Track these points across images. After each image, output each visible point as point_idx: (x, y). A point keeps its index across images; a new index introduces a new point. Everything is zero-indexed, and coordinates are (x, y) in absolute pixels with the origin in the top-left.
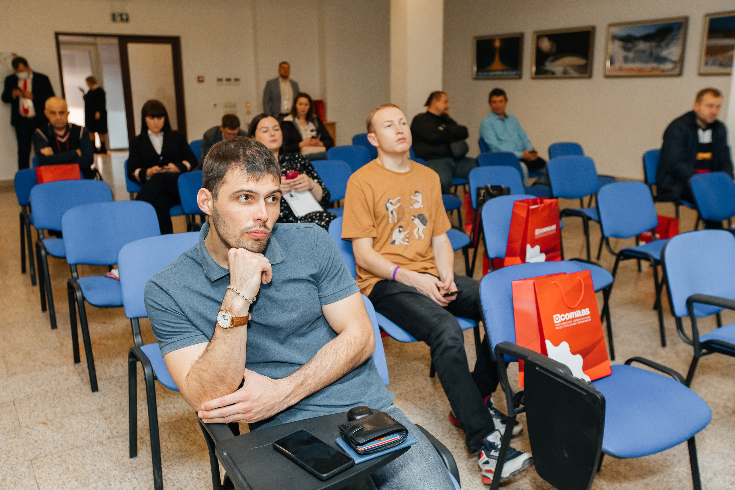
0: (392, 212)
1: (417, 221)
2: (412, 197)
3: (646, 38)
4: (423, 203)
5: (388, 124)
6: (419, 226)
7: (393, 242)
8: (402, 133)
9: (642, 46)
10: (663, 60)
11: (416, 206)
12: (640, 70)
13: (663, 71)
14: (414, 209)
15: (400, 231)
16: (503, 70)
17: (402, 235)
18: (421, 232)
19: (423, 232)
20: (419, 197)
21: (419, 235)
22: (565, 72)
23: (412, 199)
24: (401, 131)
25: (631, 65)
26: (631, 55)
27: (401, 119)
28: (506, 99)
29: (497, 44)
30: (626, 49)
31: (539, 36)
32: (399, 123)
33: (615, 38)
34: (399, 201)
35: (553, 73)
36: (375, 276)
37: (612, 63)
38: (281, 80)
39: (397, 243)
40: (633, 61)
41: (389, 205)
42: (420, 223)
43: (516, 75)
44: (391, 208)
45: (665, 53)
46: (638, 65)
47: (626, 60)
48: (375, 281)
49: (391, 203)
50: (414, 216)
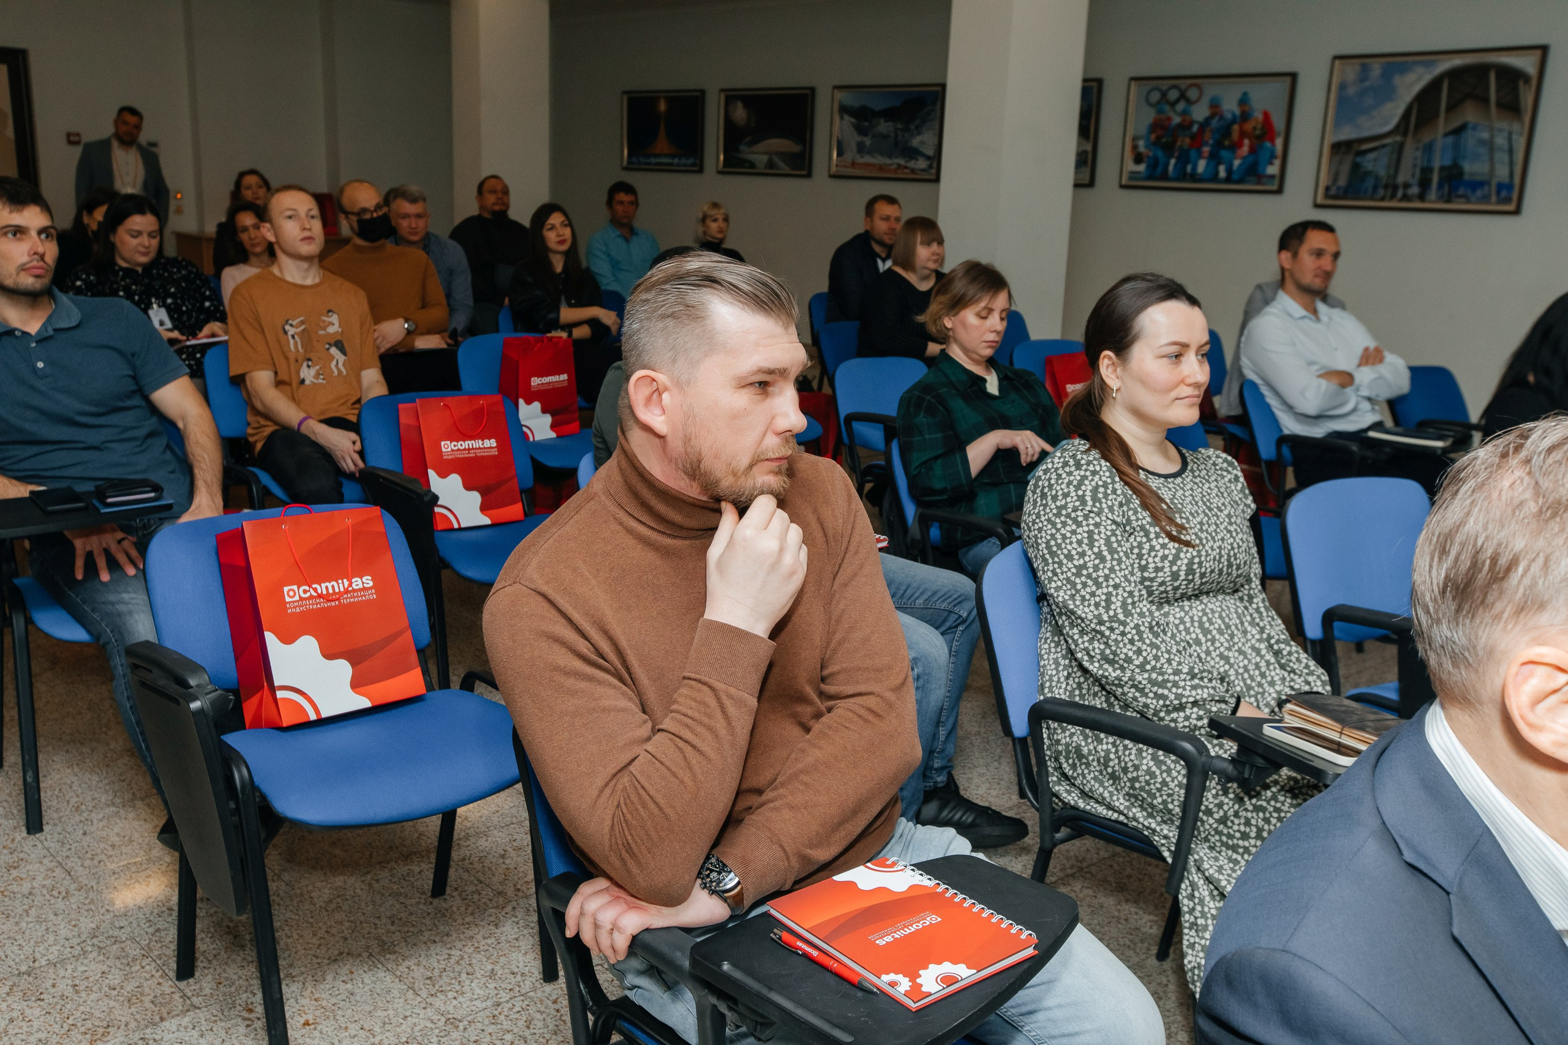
0: (293, 337)
1: (334, 351)
2: (325, 318)
3: (888, 114)
4: (340, 326)
5: (289, 213)
6: (337, 357)
7: (303, 381)
8: (310, 230)
9: (884, 127)
10: (913, 153)
11: (331, 330)
12: (881, 168)
13: (913, 171)
14: (328, 334)
15: (309, 366)
16: (673, 156)
17: (313, 371)
18: (340, 365)
19: (344, 365)
20: (334, 319)
21: (338, 369)
22: (771, 164)
23: (324, 321)
24: (308, 226)
25: (868, 159)
26: (868, 141)
27: (310, 210)
28: (636, 203)
29: (663, 106)
30: (861, 131)
31: (732, 97)
32: (307, 215)
33: (844, 110)
34: (302, 323)
35: (752, 165)
36: (276, 423)
37: (839, 154)
38: (115, 144)
39: (307, 382)
40: (870, 152)
41: (287, 327)
42: (338, 352)
43: (694, 165)
44: (291, 331)
45: (915, 142)
46: (878, 160)
47: (861, 149)
48: (270, 429)
49: (291, 325)
50: (330, 344)
